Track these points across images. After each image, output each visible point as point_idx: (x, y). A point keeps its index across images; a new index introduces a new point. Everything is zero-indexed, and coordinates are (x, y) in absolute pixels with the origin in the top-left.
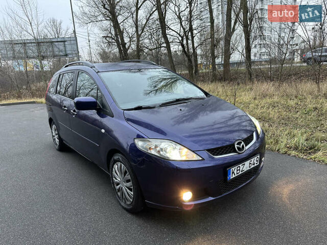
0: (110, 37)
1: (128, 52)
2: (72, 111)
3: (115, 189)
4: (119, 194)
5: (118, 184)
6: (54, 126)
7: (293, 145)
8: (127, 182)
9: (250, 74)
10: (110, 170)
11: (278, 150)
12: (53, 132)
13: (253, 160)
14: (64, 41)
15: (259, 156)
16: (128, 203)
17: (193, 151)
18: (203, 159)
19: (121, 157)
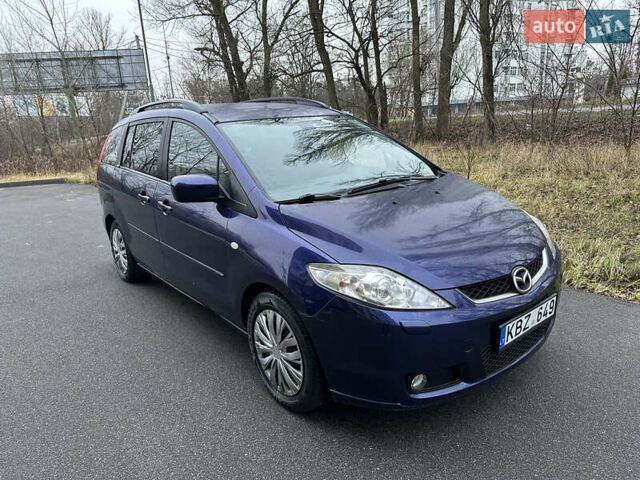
0: (210, 50)
1: (247, 80)
2: (161, 203)
3: (260, 365)
4: (268, 373)
5: (266, 354)
6: (116, 233)
7: (596, 271)
8: (288, 351)
9: (492, 127)
10: (249, 324)
11: (569, 282)
12: (115, 243)
13: (544, 306)
14: (118, 58)
15: (555, 299)
16: (290, 392)
17: (432, 291)
18: (454, 307)
19: (276, 300)
